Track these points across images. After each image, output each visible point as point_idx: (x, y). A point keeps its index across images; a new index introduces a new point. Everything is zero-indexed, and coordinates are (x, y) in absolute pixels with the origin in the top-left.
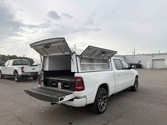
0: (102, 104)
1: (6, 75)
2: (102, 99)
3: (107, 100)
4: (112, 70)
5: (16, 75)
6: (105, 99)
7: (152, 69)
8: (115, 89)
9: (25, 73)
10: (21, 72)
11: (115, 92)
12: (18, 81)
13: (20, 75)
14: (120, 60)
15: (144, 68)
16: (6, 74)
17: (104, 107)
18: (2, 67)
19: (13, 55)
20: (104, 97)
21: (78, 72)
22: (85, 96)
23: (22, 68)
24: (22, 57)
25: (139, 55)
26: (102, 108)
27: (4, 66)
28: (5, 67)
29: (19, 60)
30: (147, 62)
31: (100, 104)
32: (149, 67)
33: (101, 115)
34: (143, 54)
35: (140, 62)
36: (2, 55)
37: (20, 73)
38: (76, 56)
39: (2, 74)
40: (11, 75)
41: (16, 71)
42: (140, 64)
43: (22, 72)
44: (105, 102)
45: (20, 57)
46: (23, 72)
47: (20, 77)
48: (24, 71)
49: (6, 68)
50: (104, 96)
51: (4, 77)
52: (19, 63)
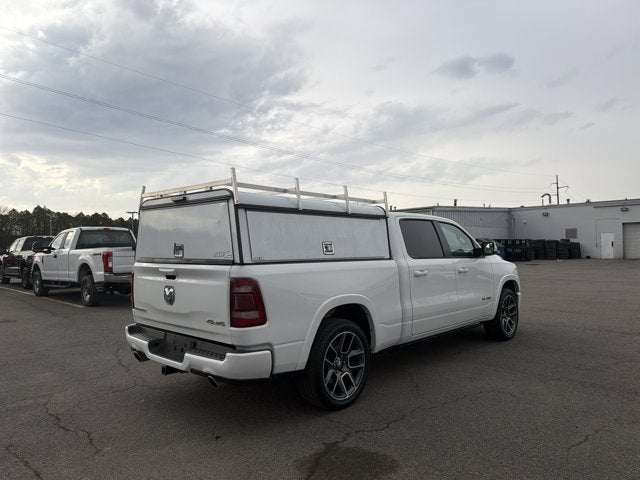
0: (340, 377)
1: (56, 282)
2: (344, 360)
3: (363, 365)
4: (391, 258)
5: (85, 281)
6: (355, 360)
7: (624, 259)
8: (403, 325)
9: (115, 274)
10: (103, 273)
11: (401, 339)
12: (93, 304)
13: (99, 283)
14: (431, 221)
15: (588, 257)
16: (56, 279)
17: (352, 389)
18: (42, 254)
19: (97, 214)
20: (354, 353)
21: (242, 263)
22: (269, 344)
23: (107, 257)
24: (126, 219)
25: (568, 205)
26: (339, 391)
27: (49, 252)
28: (52, 253)
29: (99, 231)
30: (603, 235)
31: (334, 377)
32: (608, 252)
33: (335, 416)
34: (588, 201)
35: (572, 232)
36: (58, 213)
37: (99, 274)
38: (237, 207)
39: (44, 278)
40: (73, 284)
41: (85, 269)
42: (572, 240)
43: (106, 271)
44: (355, 373)
45: (122, 219)
46: (108, 270)
47: (100, 289)
48: (112, 268)
49: (55, 257)
50: (353, 348)
51: (51, 291)
52: (100, 239)
